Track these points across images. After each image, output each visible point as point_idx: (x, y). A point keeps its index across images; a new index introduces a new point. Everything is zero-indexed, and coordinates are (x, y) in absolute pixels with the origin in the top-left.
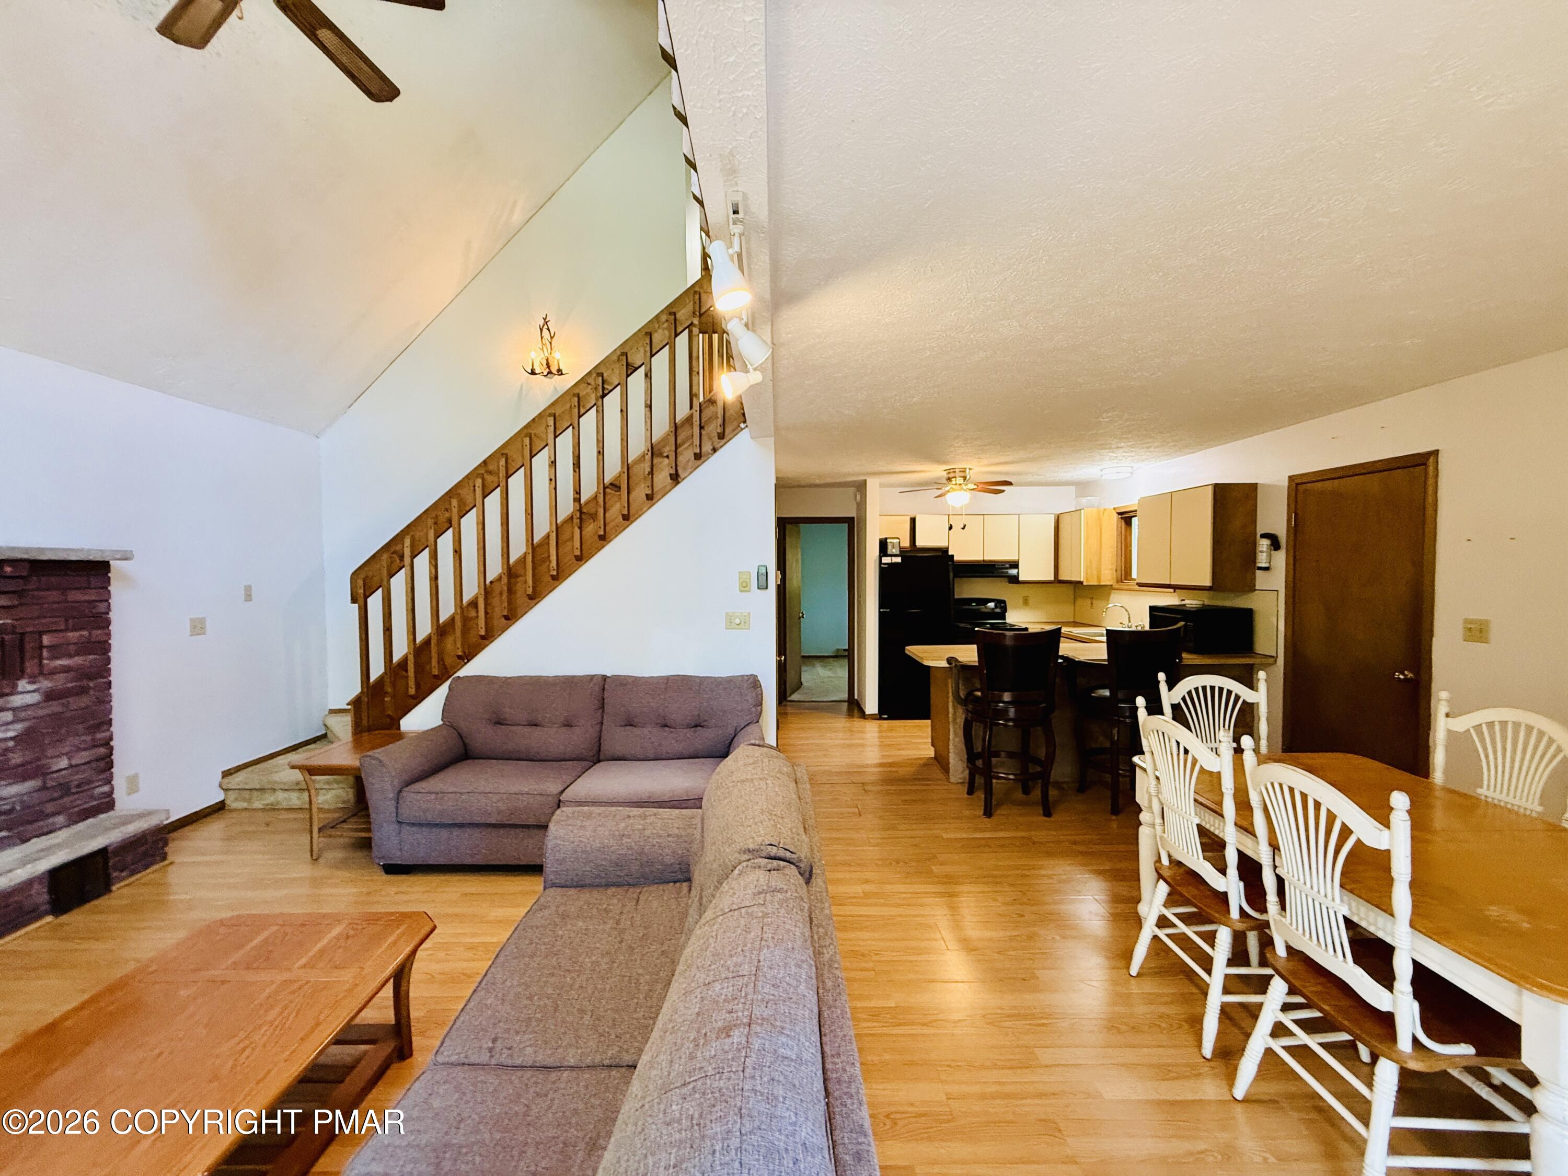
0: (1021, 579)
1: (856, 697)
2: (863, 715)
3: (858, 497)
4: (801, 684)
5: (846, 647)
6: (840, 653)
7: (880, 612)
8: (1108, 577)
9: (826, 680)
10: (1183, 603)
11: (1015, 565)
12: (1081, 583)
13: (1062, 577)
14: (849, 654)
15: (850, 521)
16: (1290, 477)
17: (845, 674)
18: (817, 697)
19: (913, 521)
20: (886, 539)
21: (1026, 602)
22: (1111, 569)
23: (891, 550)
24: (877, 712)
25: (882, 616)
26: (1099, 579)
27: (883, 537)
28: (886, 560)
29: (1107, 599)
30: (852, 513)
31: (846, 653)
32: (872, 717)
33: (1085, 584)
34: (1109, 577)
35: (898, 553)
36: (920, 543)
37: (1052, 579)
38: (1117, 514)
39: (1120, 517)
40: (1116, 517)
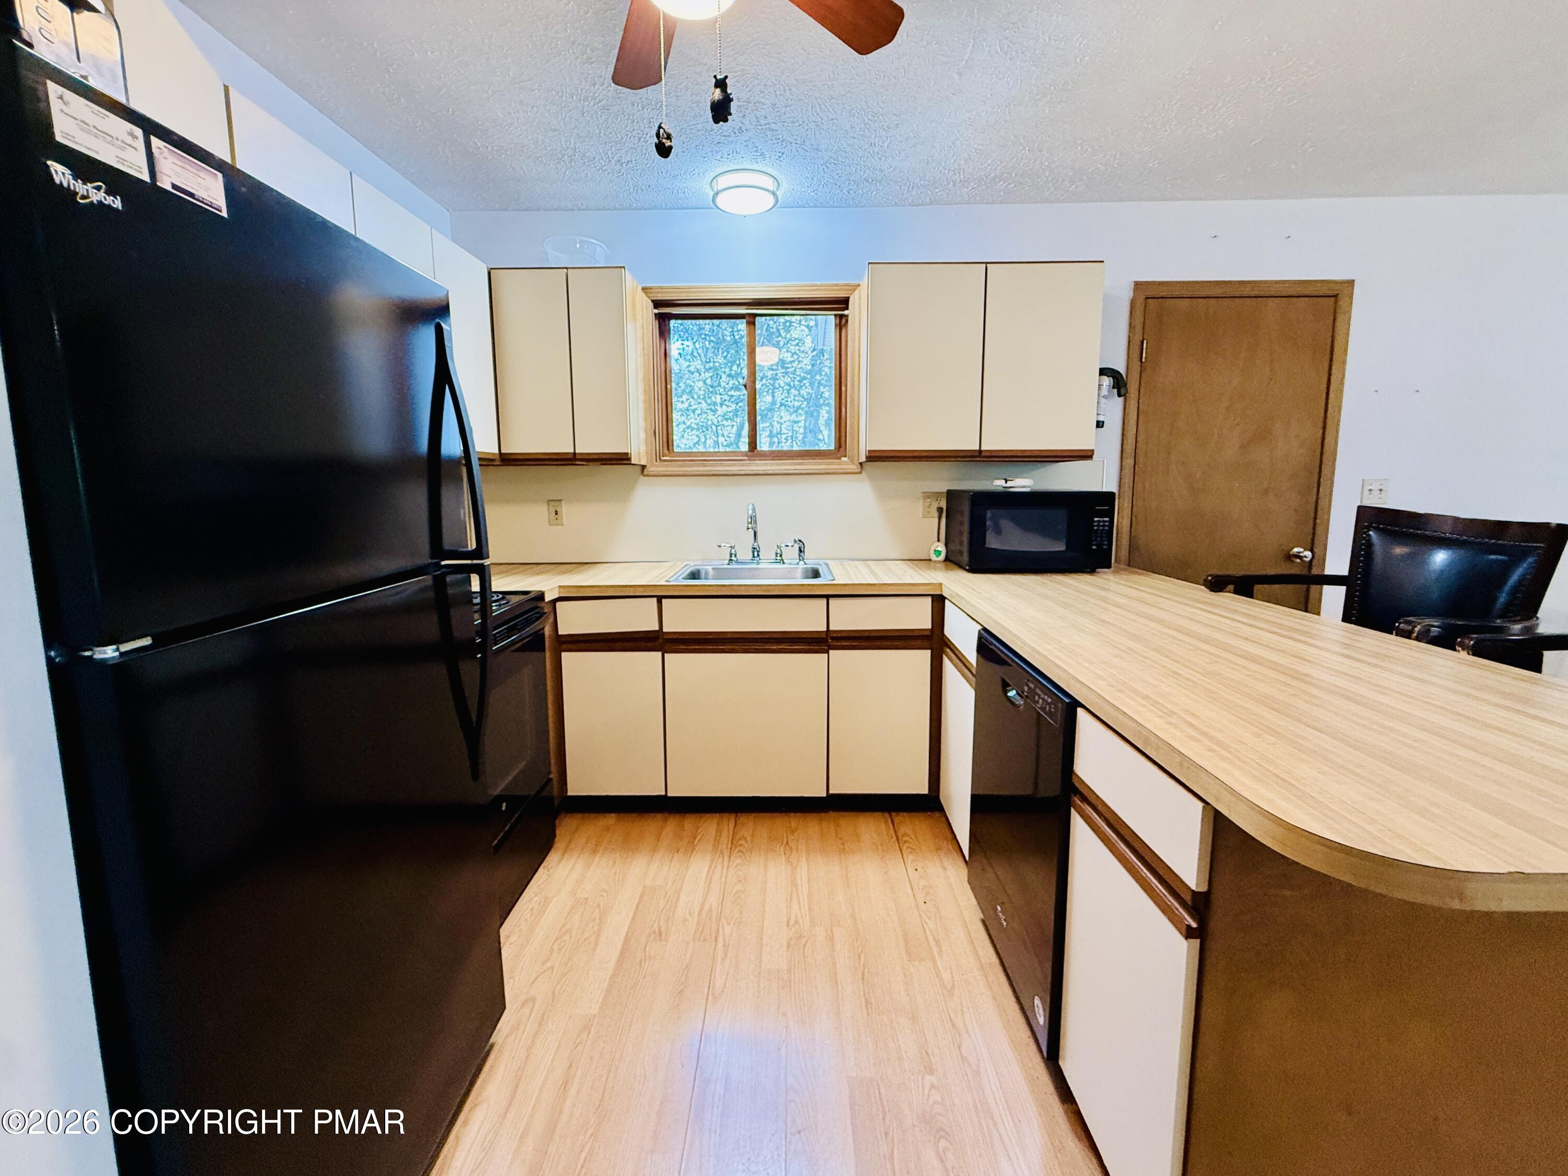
10: (1009, 484)
22: (645, 430)
26: (639, 455)
34: (644, 447)
38: (651, 305)
39: (656, 311)
40: (648, 312)
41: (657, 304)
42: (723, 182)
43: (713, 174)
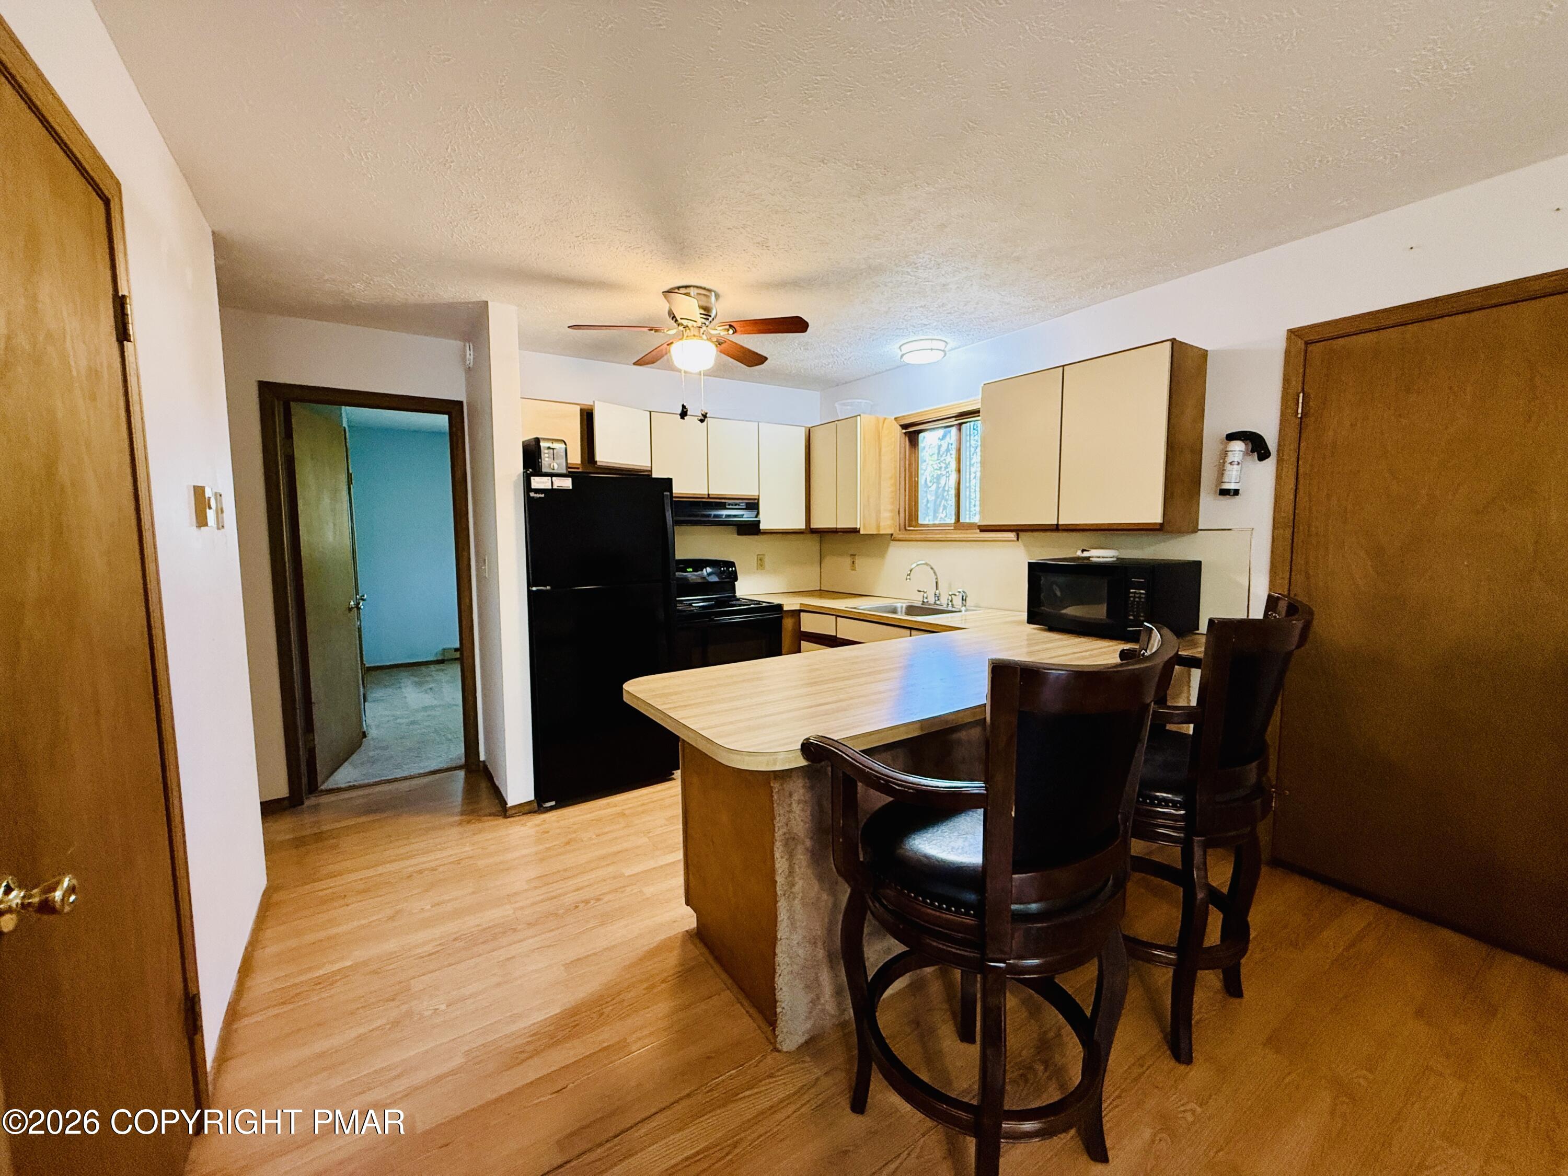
0: (762, 526)
1: (482, 758)
2: (503, 810)
3: (470, 355)
4: (364, 735)
5: (457, 645)
6: (448, 656)
7: (529, 592)
8: (887, 523)
9: (419, 716)
10: (1086, 554)
11: (753, 505)
12: (855, 531)
13: (814, 525)
14: (462, 654)
15: (452, 409)
16: (1291, 332)
17: (455, 696)
18: (399, 766)
19: (587, 417)
20: (537, 440)
21: (761, 563)
22: (892, 511)
23: (547, 462)
24: (532, 797)
25: (534, 600)
26: (878, 527)
27: (530, 436)
28: (538, 483)
29: (882, 553)
30: (453, 391)
31: (458, 655)
32: (525, 810)
33: (862, 532)
34: (889, 522)
35: (564, 471)
36: (605, 455)
37: (802, 525)
38: (899, 428)
39: (904, 431)
40: (898, 432)
41: (904, 427)
42: (905, 349)
43: (901, 344)
